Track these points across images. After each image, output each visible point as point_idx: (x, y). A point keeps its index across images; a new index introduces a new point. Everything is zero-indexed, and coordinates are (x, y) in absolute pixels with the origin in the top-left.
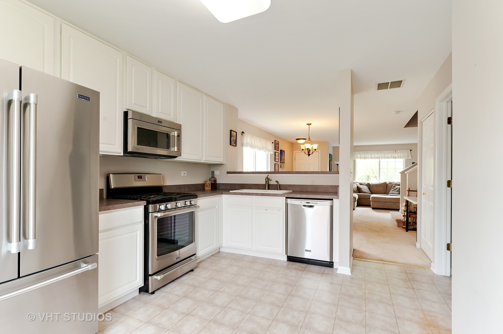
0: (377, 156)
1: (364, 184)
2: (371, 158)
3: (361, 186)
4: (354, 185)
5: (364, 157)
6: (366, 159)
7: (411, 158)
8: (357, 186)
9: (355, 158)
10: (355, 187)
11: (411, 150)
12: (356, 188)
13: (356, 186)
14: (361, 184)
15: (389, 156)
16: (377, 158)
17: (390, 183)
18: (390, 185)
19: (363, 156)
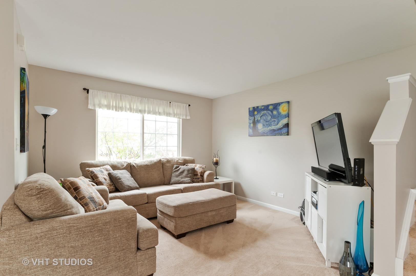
0: (140, 108)
1: (119, 165)
2: (131, 110)
3: (118, 173)
4: (102, 172)
5: (116, 107)
6: (120, 111)
7: (190, 118)
8: (110, 175)
9: (94, 105)
10: (105, 177)
11: (189, 105)
12: (107, 178)
13: (106, 173)
14: (114, 167)
15: (161, 110)
16: (140, 111)
17: (168, 161)
18: (168, 165)
19: (114, 105)
